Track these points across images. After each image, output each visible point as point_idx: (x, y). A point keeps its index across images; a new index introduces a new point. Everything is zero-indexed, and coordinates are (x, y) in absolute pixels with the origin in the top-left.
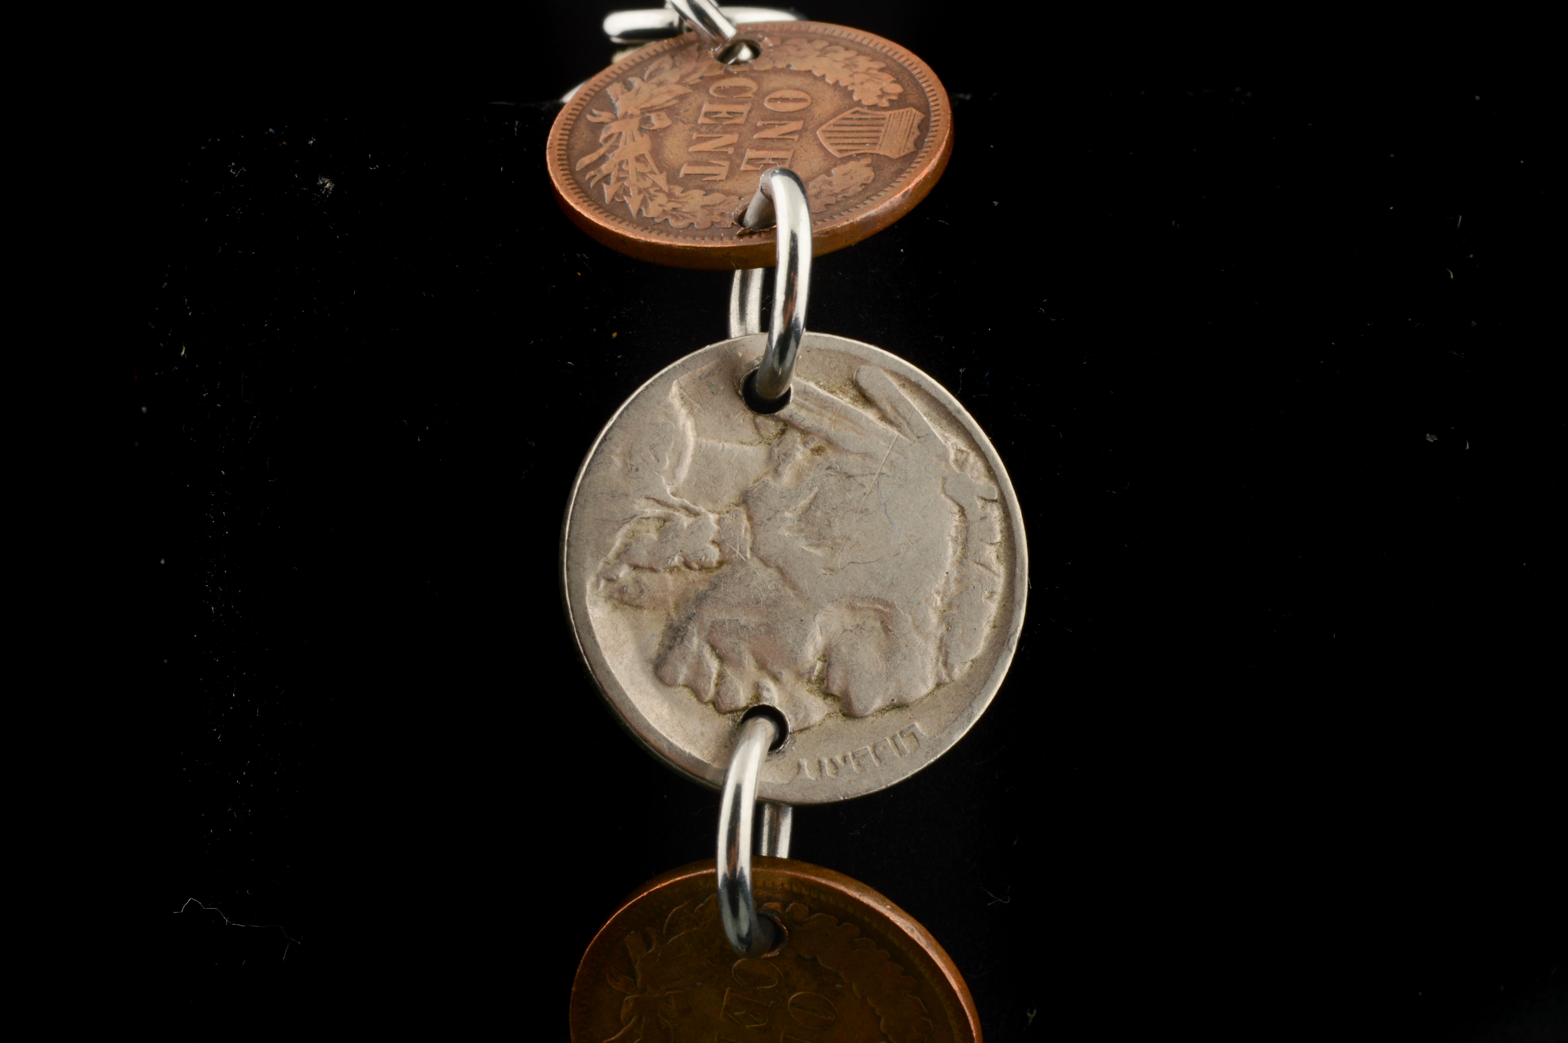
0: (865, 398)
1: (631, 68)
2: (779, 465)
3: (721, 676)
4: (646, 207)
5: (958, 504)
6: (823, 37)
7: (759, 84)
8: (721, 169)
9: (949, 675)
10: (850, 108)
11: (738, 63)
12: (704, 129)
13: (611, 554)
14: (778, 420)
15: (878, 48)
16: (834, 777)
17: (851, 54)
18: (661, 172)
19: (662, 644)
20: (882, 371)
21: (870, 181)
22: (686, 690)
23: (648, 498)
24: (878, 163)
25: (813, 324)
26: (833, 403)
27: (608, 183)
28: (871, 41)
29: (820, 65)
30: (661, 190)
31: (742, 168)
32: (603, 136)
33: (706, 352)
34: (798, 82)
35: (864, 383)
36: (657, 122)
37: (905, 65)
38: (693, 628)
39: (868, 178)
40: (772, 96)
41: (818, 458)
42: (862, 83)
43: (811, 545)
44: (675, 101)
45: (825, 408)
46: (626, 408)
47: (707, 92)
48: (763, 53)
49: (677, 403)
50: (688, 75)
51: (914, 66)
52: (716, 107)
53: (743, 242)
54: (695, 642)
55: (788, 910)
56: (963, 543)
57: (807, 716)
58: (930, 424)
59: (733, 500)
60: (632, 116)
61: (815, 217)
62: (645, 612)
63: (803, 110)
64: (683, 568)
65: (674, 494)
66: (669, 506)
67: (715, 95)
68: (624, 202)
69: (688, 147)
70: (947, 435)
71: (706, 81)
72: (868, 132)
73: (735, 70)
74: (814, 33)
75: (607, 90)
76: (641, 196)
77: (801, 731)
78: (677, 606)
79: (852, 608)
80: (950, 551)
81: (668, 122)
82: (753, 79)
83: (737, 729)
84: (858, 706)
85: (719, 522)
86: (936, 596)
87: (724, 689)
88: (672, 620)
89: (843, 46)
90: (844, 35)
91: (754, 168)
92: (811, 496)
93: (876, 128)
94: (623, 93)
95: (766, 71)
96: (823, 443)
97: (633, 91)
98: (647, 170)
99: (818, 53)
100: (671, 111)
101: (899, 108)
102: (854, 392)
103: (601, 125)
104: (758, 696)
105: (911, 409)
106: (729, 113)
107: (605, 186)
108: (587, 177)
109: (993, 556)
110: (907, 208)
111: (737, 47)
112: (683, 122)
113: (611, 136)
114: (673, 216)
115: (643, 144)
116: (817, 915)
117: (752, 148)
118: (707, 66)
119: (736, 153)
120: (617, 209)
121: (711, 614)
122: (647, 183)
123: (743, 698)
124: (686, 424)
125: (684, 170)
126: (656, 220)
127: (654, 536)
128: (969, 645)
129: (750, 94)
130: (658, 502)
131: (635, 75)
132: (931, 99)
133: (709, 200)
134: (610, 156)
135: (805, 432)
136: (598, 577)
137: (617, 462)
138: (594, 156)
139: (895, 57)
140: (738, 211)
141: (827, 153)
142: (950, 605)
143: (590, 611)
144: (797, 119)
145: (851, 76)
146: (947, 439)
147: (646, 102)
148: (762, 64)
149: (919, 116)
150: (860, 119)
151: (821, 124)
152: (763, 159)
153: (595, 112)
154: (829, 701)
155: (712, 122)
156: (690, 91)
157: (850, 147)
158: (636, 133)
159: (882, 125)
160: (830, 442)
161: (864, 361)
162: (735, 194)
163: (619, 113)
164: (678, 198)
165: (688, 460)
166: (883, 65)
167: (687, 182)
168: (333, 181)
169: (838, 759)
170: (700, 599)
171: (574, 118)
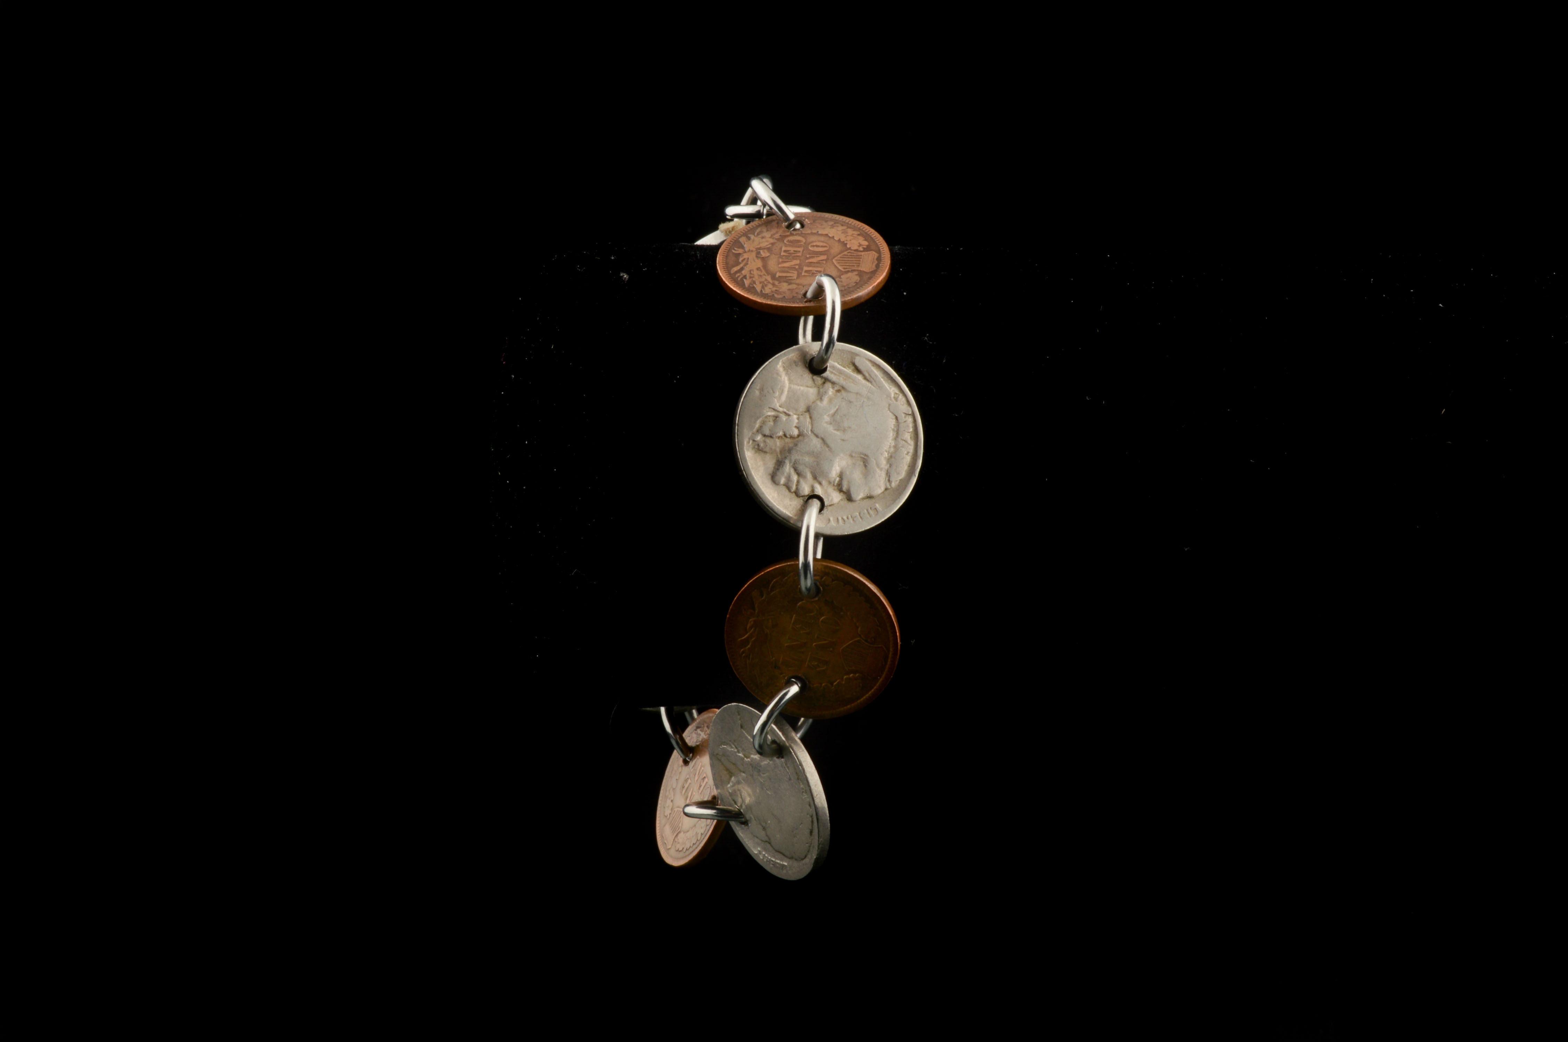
0: (858, 370)
1: (749, 231)
2: (822, 396)
3: (798, 482)
4: (764, 289)
5: (895, 415)
6: (831, 220)
7: (806, 239)
8: (794, 275)
9: (890, 486)
10: (846, 250)
11: (795, 230)
12: (784, 257)
13: (755, 430)
14: (822, 377)
15: (856, 225)
16: (843, 525)
17: (844, 228)
18: (768, 275)
19: (774, 468)
20: (865, 360)
21: (858, 281)
22: (784, 487)
23: (770, 408)
24: (861, 274)
25: (841, 339)
26: (844, 371)
27: (746, 279)
28: (853, 222)
29: (831, 232)
30: (769, 282)
31: (803, 274)
32: (741, 259)
33: (794, 349)
34: (822, 239)
35: (857, 364)
36: (764, 254)
37: (868, 233)
38: (787, 462)
39: (857, 280)
40: (812, 244)
41: (839, 394)
42: (850, 240)
43: (835, 430)
44: (770, 246)
45: (841, 373)
46: (761, 370)
47: (783, 241)
48: (806, 226)
49: (781, 369)
50: (774, 234)
51: (872, 234)
52: (788, 249)
53: (807, 304)
54: (788, 468)
55: (823, 579)
56: (897, 431)
57: (832, 500)
58: (884, 382)
59: (804, 410)
60: (752, 251)
61: (843, 293)
62: (768, 454)
63: (826, 251)
64: (783, 437)
65: (780, 406)
66: (778, 411)
67: (787, 243)
68: (754, 287)
69: (778, 265)
70: (891, 386)
71: (782, 238)
72: (856, 261)
73: (795, 233)
74: (827, 218)
75: (740, 239)
76: (761, 285)
77: (830, 505)
78: (781, 452)
79: (851, 456)
80: (891, 434)
81: (768, 254)
82: (803, 237)
83: (805, 504)
84: (854, 496)
85: (798, 419)
86: (885, 453)
87: (799, 487)
88: (779, 458)
89: (840, 224)
90: (841, 219)
91: (808, 275)
92: (835, 409)
93: (858, 259)
94: (747, 241)
95: (808, 234)
96: (840, 388)
97: (751, 241)
98: (762, 274)
99: (830, 227)
100: (769, 249)
101: (867, 251)
102: (853, 368)
103: (739, 254)
104: (813, 491)
105: (876, 376)
106: (794, 251)
107: (745, 280)
108: (737, 276)
109: (909, 437)
110: (874, 293)
111: (794, 223)
112: (774, 254)
113: (744, 259)
114: (776, 293)
115: (759, 263)
116: (835, 582)
117: (806, 266)
118: (780, 231)
119: (799, 268)
120: (751, 289)
121: (795, 456)
122: (763, 280)
123: (806, 490)
124: (785, 378)
125: (778, 275)
126: (769, 295)
127: (772, 423)
128: (898, 474)
129: (802, 243)
130: (774, 409)
131: (751, 234)
132: (881, 248)
133: (791, 287)
134: (745, 268)
135: (833, 383)
136: (749, 439)
137: (757, 393)
138: (738, 268)
139: (864, 230)
140: (803, 292)
141: (839, 270)
142: (891, 457)
143: (746, 453)
144: (824, 255)
145: (846, 237)
146: (890, 388)
147: (758, 245)
148: (807, 231)
149: (876, 255)
150: (851, 255)
151: (834, 257)
152: (811, 271)
153: (736, 249)
154: (842, 494)
155: (787, 255)
156: (776, 241)
157: (848, 267)
158: (755, 258)
159: (861, 258)
160: (843, 388)
161: (857, 355)
162: (801, 285)
163: (747, 250)
164: (777, 286)
165: (786, 393)
166: (859, 233)
167: (780, 279)
168: (628, 274)
169: (845, 518)
170: (790, 451)
171: (727, 251)
